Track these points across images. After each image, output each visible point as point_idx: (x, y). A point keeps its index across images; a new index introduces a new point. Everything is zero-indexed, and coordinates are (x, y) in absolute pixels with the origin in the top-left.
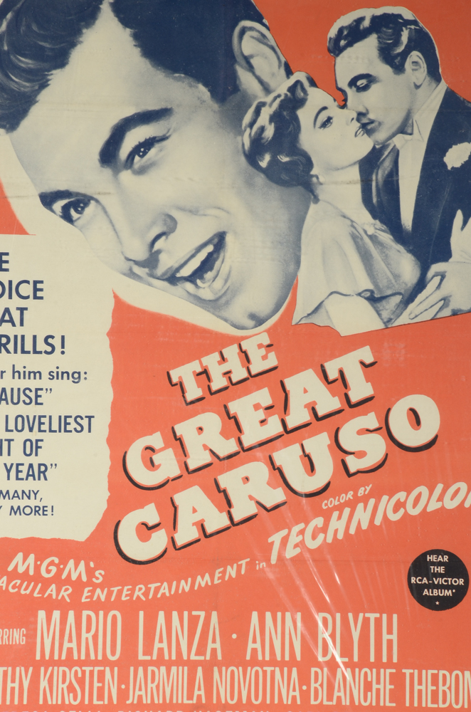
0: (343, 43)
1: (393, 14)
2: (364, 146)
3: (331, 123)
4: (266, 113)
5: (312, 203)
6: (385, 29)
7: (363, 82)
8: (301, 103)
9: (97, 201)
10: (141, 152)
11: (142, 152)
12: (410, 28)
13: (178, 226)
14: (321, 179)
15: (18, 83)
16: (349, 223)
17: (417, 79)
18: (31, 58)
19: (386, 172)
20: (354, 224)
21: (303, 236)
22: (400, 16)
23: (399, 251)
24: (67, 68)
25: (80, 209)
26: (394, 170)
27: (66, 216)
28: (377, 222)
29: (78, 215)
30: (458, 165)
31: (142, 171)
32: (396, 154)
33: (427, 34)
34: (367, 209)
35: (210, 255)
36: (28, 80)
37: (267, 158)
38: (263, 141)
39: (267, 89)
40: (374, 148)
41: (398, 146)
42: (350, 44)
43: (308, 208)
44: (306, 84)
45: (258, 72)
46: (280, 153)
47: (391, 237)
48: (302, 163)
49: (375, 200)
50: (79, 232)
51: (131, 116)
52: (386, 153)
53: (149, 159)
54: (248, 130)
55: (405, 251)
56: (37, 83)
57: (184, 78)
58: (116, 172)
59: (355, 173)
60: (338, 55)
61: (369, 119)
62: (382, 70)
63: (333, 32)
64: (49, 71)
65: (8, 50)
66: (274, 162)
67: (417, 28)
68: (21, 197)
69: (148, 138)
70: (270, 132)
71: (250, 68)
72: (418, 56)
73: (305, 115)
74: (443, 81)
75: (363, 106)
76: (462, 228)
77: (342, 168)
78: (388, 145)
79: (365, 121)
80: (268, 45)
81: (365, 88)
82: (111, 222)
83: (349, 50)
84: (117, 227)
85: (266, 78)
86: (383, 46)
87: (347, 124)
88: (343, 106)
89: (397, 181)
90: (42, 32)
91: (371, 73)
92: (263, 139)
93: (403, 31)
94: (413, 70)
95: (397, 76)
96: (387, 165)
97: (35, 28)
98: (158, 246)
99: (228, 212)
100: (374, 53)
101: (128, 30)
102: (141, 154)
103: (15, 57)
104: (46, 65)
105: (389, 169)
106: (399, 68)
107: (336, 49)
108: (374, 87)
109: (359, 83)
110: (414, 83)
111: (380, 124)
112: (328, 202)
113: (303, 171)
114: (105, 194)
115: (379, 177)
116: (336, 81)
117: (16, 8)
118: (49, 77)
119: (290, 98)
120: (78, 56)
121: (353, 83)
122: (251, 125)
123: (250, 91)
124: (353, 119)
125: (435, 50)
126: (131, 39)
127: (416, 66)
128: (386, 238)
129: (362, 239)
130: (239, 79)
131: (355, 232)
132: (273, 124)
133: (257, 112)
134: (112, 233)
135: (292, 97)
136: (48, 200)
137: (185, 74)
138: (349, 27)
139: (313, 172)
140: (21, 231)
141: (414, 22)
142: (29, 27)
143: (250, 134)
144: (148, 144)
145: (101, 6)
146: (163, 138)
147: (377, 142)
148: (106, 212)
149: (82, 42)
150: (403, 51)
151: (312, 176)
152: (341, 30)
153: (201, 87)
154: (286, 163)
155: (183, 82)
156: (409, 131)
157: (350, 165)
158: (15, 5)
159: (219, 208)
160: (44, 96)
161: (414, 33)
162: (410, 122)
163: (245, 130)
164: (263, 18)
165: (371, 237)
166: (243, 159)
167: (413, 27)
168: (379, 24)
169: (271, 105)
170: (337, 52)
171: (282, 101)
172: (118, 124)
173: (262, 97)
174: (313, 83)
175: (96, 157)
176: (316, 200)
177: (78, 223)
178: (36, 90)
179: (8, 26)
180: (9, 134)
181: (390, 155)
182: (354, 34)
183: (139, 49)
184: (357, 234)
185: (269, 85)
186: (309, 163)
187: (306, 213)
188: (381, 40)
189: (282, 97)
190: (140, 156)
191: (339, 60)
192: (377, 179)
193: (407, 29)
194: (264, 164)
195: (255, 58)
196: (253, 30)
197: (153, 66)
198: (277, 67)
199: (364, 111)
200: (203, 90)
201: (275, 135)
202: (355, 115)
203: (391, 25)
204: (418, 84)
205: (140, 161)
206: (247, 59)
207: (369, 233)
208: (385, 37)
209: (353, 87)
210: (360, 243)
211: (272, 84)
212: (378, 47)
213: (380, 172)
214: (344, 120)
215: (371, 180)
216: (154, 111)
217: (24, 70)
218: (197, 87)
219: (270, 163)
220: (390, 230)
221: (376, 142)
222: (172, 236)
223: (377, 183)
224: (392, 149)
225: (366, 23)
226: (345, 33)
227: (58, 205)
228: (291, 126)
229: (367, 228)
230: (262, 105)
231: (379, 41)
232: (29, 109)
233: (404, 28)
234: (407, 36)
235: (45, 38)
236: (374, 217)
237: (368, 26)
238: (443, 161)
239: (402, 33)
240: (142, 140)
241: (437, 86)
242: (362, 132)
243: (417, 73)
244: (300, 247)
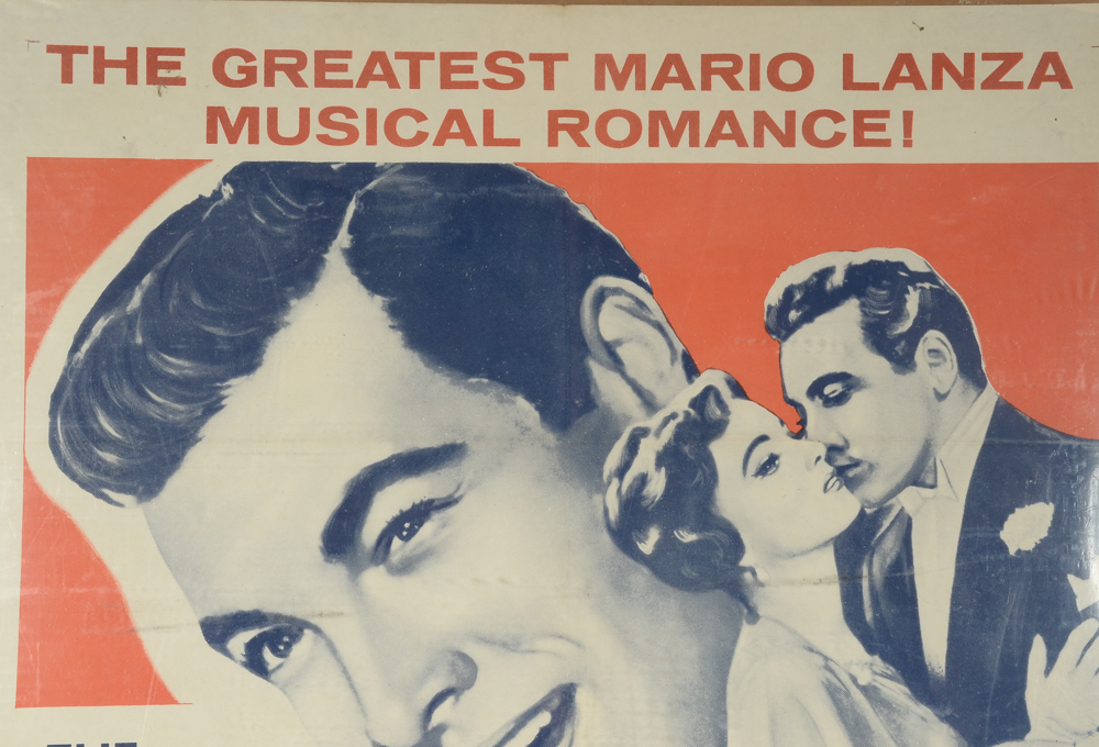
0: (793, 315)
1: (887, 262)
2: (843, 510)
3: (777, 467)
4: (649, 449)
5: (744, 622)
6: (873, 290)
7: (835, 388)
8: (715, 428)
9: (317, 630)
10: (404, 529)
11: (407, 530)
12: (922, 288)
13: (480, 675)
14: (762, 576)
15: (163, 406)
16: (821, 662)
17: (940, 382)
18: (188, 358)
19: (889, 561)
20: (831, 664)
21: (730, 688)
22: (901, 266)
23: (923, 719)
24: (260, 373)
25: (282, 648)
26: (904, 556)
27: (256, 664)
28: (877, 659)
29: (279, 661)
30: (1028, 545)
31: (406, 567)
32: (906, 525)
33: (954, 298)
34: (855, 634)
35: (545, 733)
36: (182, 400)
37: (654, 535)
38: (645, 503)
39: (649, 404)
40: (862, 514)
41: (909, 510)
42: (808, 318)
43: (737, 632)
44: (726, 393)
45: (631, 373)
46: (679, 525)
47: (907, 690)
48: (723, 545)
49: (869, 616)
50: (280, 693)
51: (384, 461)
52: (886, 523)
53: (420, 544)
54: (615, 482)
55: (936, 719)
56: (200, 404)
57: (488, 385)
58: (355, 570)
59: (827, 563)
60: (785, 338)
61: (851, 458)
62: (872, 366)
63: (774, 296)
64: (224, 380)
65: (144, 343)
66: (667, 543)
67: (936, 287)
68: (163, 628)
69: (417, 502)
70: (657, 486)
71: (617, 364)
72: (939, 339)
73: (725, 452)
74: (989, 384)
75: (839, 433)
76: (1047, 672)
77: (803, 553)
78: (889, 508)
79: (842, 461)
80: (649, 321)
81: (840, 400)
82: (345, 671)
83: (806, 327)
84: (357, 680)
85: (647, 383)
86: (872, 320)
87: (808, 468)
88: (799, 434)
89: (912, 578)
90: (210, 308)
91: (849, 372)
92: (643, 498)
93: (908, 292)
94: (931, 365)
95: (900, 378)
96: (889, 546)
97: (196, 300)
98: (439, 716)
99: (579, 645)
100: (856, 334)
101: (379, 299)
102: (405, 533)
103: (158, 356)
104: (218, 370)
105: (893, 554)
106: (903, 362)
107: (781, 326)
108: (857, 398)
109: (828, 390)
110: (935, 389)
111: (871, 467)
112: (776, 621)
113: (725, 559)
114: (332, 615)
115: (874, 570)
116: (783, 386)
117: (160, 265)
118: (223, 393)
119: (695, 421)
120: (279, 349)
121: (816, 389)
122: (621, 472)
123: (617, 409)
124: (818, 459)
125: (972, 329)
126: (385, 314)
127: (936, 357)
128: (896, 691)
129: (848, 694)
130: (596, 385)
131: (834, 680)
132: (663, 469)
133: (632, 448)
134: (347, 693)
135: (698, 418)
136: (218, 631)
137: (490, 377)
138: (805, 286)
139: (744, 562)
140: (163, 696)
141: (930, 277)
142: (184, 299)
143: (619, 490)
144: (418, 515)
145: (325, 256)
146: (448, 503)
147: (867, 501)
148: (334, 652)
149: (288, 324)
150: (911, 330)
151: (744, 569)
152: (789, 293)
153: (522, 402)
154: (692, 544)
155: (486, 394)
156: (929, 481)
157: (818, 547)
158: (160, 260)
159: (561, 637)
160: (213, 429)
161: (929, 297)
162: (931, 463)
163: (609, 483)
164: (639, 272)
165: (865, 690)
166: (606, 539)
167: (927, 285)
168: (862, 280)
169: (658, 434)
170: (784, 333)
171: (679, 426)
172: (359, 476)
173: (640, 419)
174: (739, 391)
175: (315, 541)
176: (753, 616)
177: (278, 676)
178: (197, 418)
179: (144, 300)
180: (144, 504)
181: (895, 527)
182: (816, 299)
183: (400, 333)
184: (839, 684)
185: (653, 396)
186: (736, 545)
187: (734, 642)
188: (867, 310)
189: (680, 419)
190: (402, 538)
191: (787, 347)
192: (870, 573)
193: (915, 288)
194: (647, 547)
195: (624, 346)
196: (620, 294)
197: (427, 365)
198: (669, 362)
199: (840, 443)
200: (524, 409)
201: (667, 490)
202: (822, 451)
203: (885, 282)
204: (942, 392)
205: (402, 547)
206: (610, 349)
207: (862, 682)
208: (874, 303)
209: (817, 398)
210: (845, 701)
211: (660, 394)
212: (862, 322)
213: (876, 560)
214: (801, 462)
215: (860, 577)
216: (429, 449)
217: (175, 381)
218: (513, 402)
219: (659, 546)
220: (903, 676)
221: (865, 503)
222: (467, 696)
223: (871, 581)
224: (898, 515)
225: (838, 279)
226: (798, 297)
227: (239, 642)
228: (700, 473)
229: (856, 671)
230: (644, 432)
231: (862, 311)
232: (184, 455)
233: (910, 288)
234: (918, 301)
235: (215, 319)
236: (870, 650)
237: (841, 284)
238: (999, 538)
239: (907, 296)
240: (407, 506)
241: (979, 395)
242: (838, 483)
243: (939, 371)
244: (725, 712)
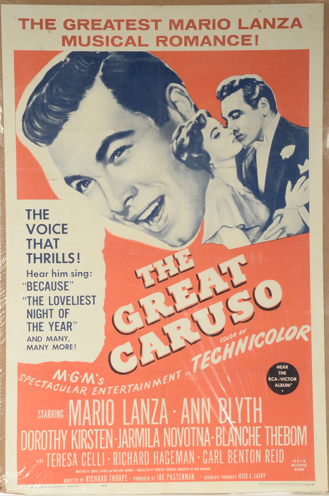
0: (224, 94)
1: (251, 78)
2: (238, 148)
3: (220, 136)
4: (185, 132)
5: (210, 178)
6: (247, 86)
7: (236, 114)
8: (203, 125)
9: (95, 180)
10: (118, 153)
13: (139, 193)
14: (215, 166)
15: (52, 120)
16: (231, 189)
17: (265, 112)
18: (59, 106)
19: (250, 161)
20: (234, 189)
21: (206, 196)
22: (254, 79)
23: (258, 203)
24: (78, 110)
25: (86, 185)
26: (254, 160)
27: (79, 189)
28: (246, 188)
29: (85, 188)
30: (288, 157)
31: (119, 164)
32: (255, 152)
33: (269, 88)
34: (240, 181)
35: (156, 208)
36: (57, 118)
37: (186, 155)
38: (183, 146)
39: (185, 119)
40: (243, 149)
41: (256, 148)
42: (228, 94)
43: (208, 181)
44: (206, 116)
45: (180, 110)
46: (193, 152)
47: (254, 196)
48: (205, 157)
49: (244, 176)
50: (86, 197)
51: (112, 135)
52: (249, 151)
53: (123, 157)
54: (175, 140)
55: (261, 203)
56: (62, 119)
57: (140, 114)
58: (105, 164)
59: (233, 162)
60: (222, 100)
61: (240, 133)
62: (246, 108)
63: (219, 88)
64: (69, 112)
65: (47, 102)
66: (189, 157)
67: (264, 85)
68: (54, 179)
69: (122, 146)
70: (187, 141)
71: (176, 108)
72: (265, 100)
73: (205, 132)
74: (278, 113)
75: (237, 127)
76: (291, 190)
77: (226, 160)
78: (250, 147)
79: (238, 134)
80: (184, 96)
81: (237, 117)
82: (103, 191)
83: (228, 97)
84: (106, 194)
85: (184, 113)
86: (246, 95)
87: (228, 136)
88: (226, 127)
89: (256, 166)
90: (64, 92)
91: (240, 109)
94: (262, 107)
95: (254, 111)
96: (250, 157)
97: (60, 90)
98: (128, 203)
99: (166, 185)
100: (242, 99)
101: (110, 90)
103: (50, 106)
104: (67, 110)
105: (251, 159)
106: (255, 106)
107: (221, 97)
108: (242, 117)
109: (234, 115)
110: (263, 114)
111: (246, 136)
112: (219, 178)
113: (205, 161)
114: (99, 176)
115: (246, 164)
116: (221, 114)
117: (50, 81)
118: (68, 116)
119: (197, 123)
120: (84, 104)
121: (231, 114)
122: (177, 138)
123: (176, 120)
124: (231, 134)
125: (274, 97)
126: (112, 94)
127: (264, 105)
128: (251, 196)
129: (238, 197)
130: (170, 114)
131: (234, 193)
132: (188, 137)
133: (180, 131)
134: (104, 197)
136: (69, 180)
137: (141, 112)
138: (228, 85)
139: (210, 162)
140: (55, 197)
141: (262, 82)
142: (57, 90)
143: (176, 143)
144: (122, 150)
145: (95, 78)
146: (130, 146)
148: (100, 186)
149: (85, 97)
150: (257, 97)
151: (210, 164)
152: (223, 87)
153: (150, 119)
154: (196, 158)
155: (140, 116)
156: (261, 139)
157: (231, 158)
158: (50, 79)
159: (161, 182)
160: (66, 126)
161: (262, 88)
162: (262, 134)
164: (182, 82)
165: (243, 196)
166: (173, 156)
167: (261, 85)
168: (244, 83)
169: (187, 127)
171: (193, 125)
172: (105, 139)
173: (182, 123)
174: (209, 115)
175: (94, 157)
176: (213, 177)
177: (85, 192)
178: (62, 123)
179: (46, 90)
180: (48, 146)
181: (252, 152)
182: (231, 89)
183: (116, 100)
184: (235, 195)
185: (186, 117)
186: (208, 158)
187: (207, 184)
189: (193, 123)
190: (117, 156)
191: (223, 103)
192: (245, 165)
194: (184, 158)
195: (178, 103)
196: (176, 88)
197: (124, 108)
198: (190, 107)
199: (237, 129)
200: (150, 120)
201: (189, 143)
202: (232, 132)
203: (250, 84)
204: (265, 115)
205: (117, 159)
206: (174, 103)
207: (242, 194)
208: (247, 90)
209: (231, 117)
210: (237, 199)
211: (188, 116)
212: (244, 95)
213: (247, 161)
214: (226, 135)
215: (242, 166)
216: (125, 132)
217: (55, 113)
218: (147, 119)
219: (187, 158)
220: (253, 192)
221: (244, 146)
222: (136, 198)
223: (245, 167)
224: (253, 149)
225: (237, 83)
226: (226, 88)
227: (74, 183)
228: (199, 138)
229: (240, 191)
230: (183, 127)
231: (244, 92)
232: (58, 133)
233: (257, 86)
234: (259, 89)
235: (66, 96)
236: (244, 185)
237: (238, 85)
238: (280, 155)
239: (256, 88)
240: (119, 147)
241: (275, 115)
242: (236, 140)
243: (265, 109)
244: (205, 202)
